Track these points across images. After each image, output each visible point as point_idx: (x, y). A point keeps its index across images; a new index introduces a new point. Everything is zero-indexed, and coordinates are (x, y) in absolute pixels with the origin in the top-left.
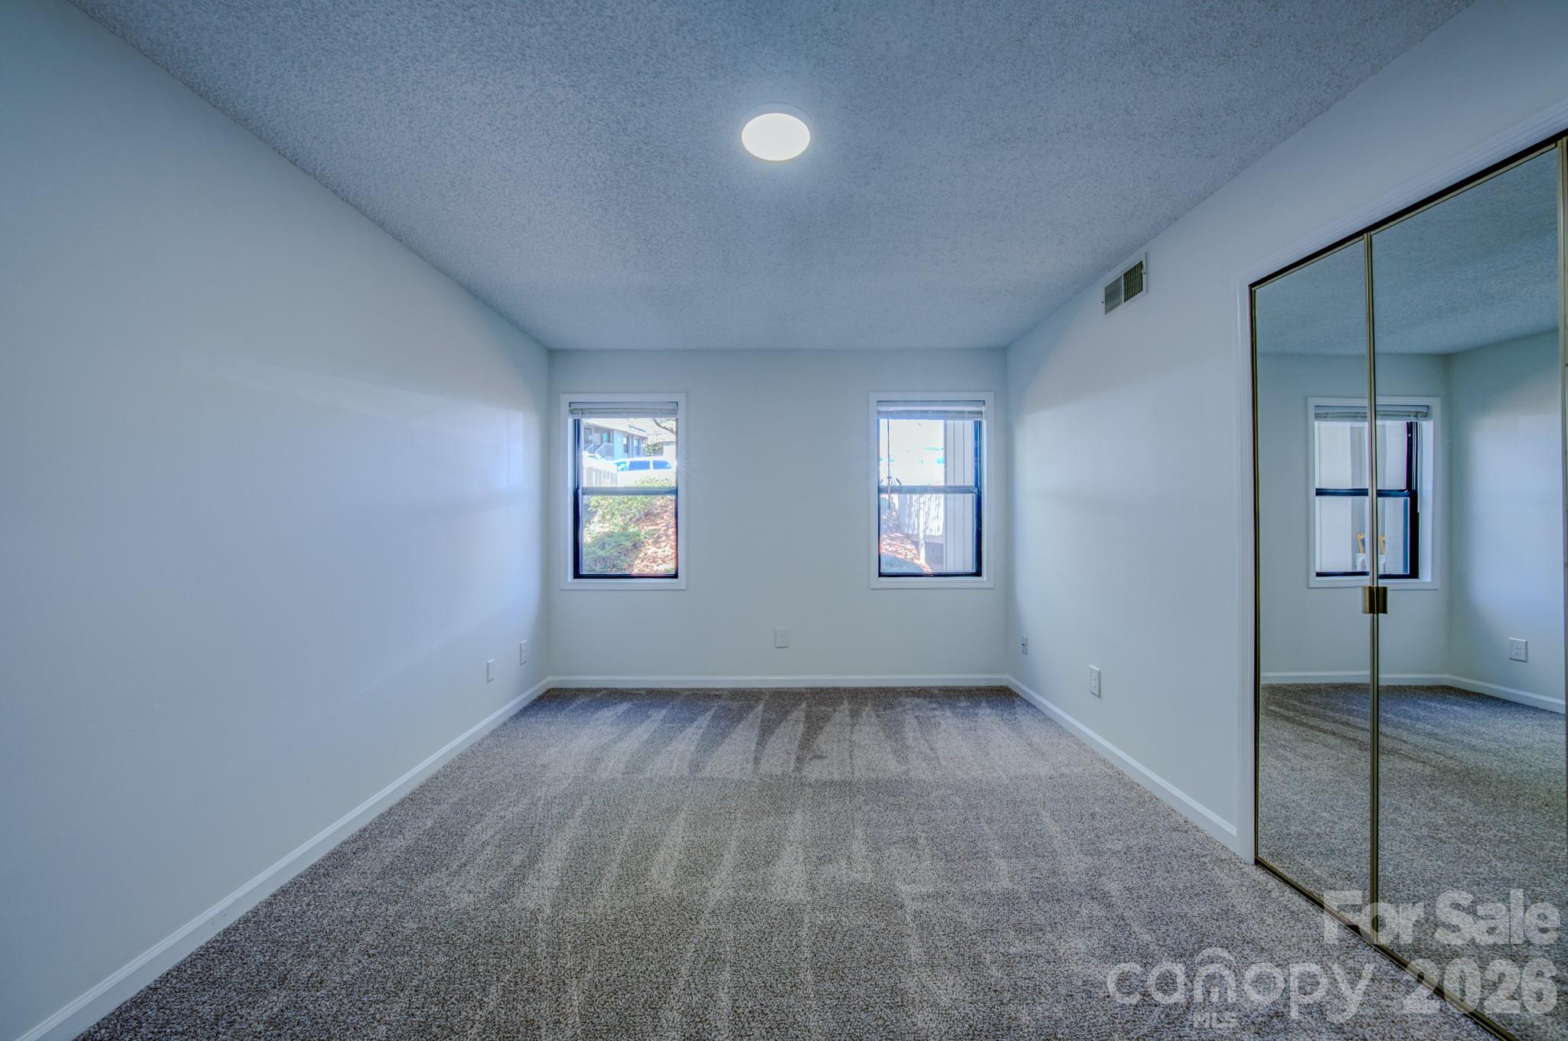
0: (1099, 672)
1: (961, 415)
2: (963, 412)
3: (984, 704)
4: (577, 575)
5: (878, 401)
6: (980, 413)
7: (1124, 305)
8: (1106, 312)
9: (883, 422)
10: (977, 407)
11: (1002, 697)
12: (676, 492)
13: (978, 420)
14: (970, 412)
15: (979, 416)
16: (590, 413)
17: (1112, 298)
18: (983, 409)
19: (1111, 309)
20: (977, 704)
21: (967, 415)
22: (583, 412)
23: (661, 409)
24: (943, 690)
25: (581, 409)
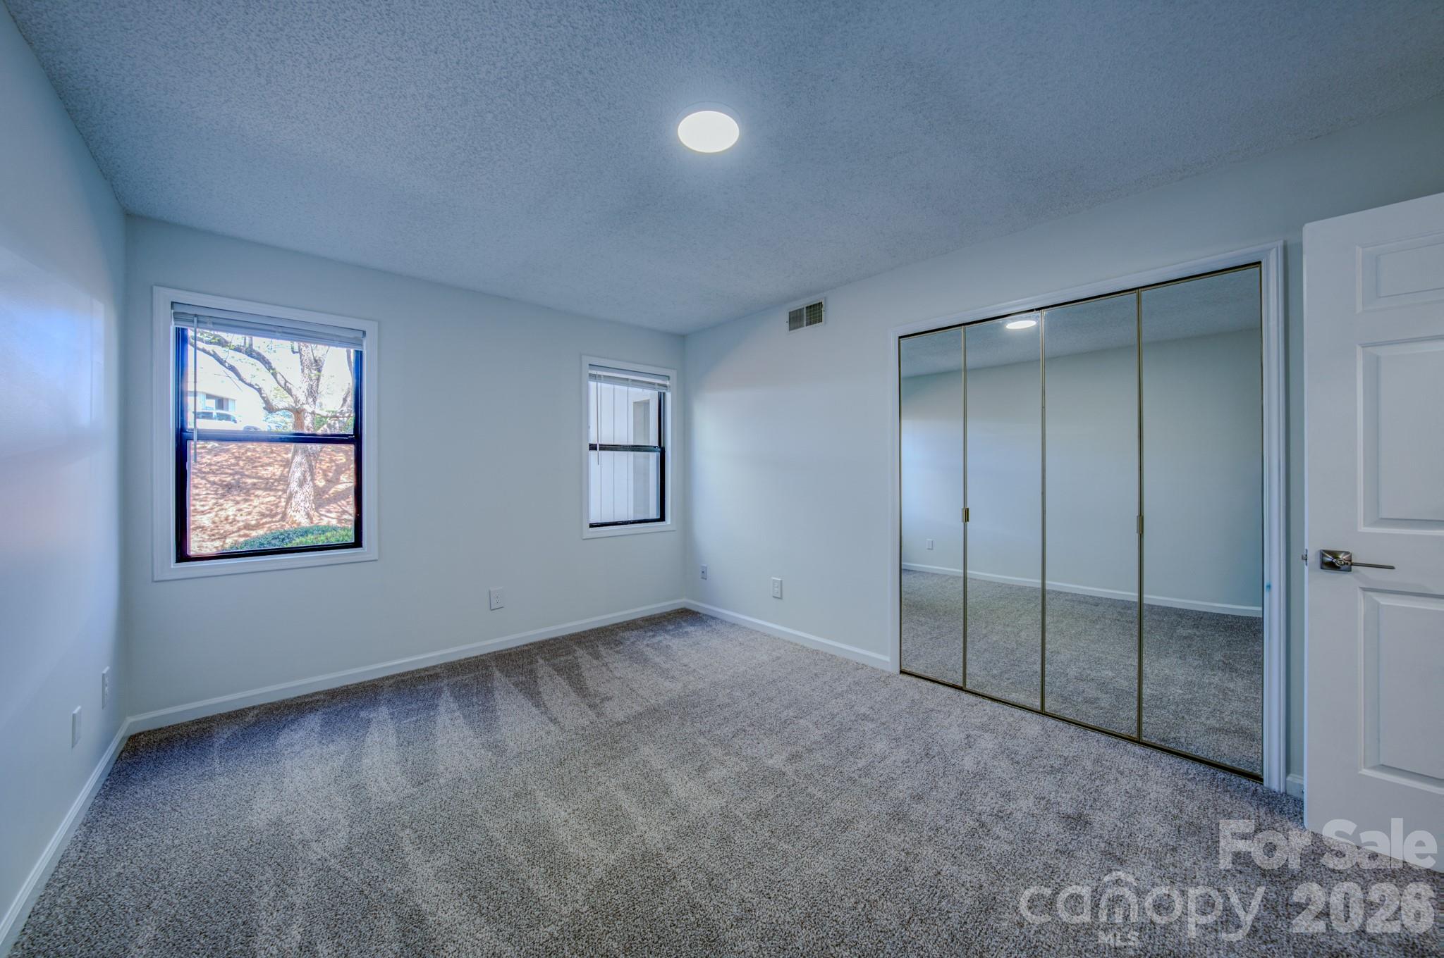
0: (781, 581)
1: (652, 386)
2: (654, 384)
3: (684, 624)
4: (182, 555)
5: (590, 365)
6: (665, 386)
7: (805, 327)
8: (790, 329)
9: (593, 384)
10: (663, 380)
11: (685, 617)
12: (356, 439)
13: (662, 391)
14: (659, 385)
15: (663, 388)
16: (214, 323)
17: (796, 320)
18: (668, 383)
19: (795, 328)
20: (679, 626)
21: (657, 386)
22: (200, 321)
23: (339, 336)
24: (647, 620)
25: (196, 316)
